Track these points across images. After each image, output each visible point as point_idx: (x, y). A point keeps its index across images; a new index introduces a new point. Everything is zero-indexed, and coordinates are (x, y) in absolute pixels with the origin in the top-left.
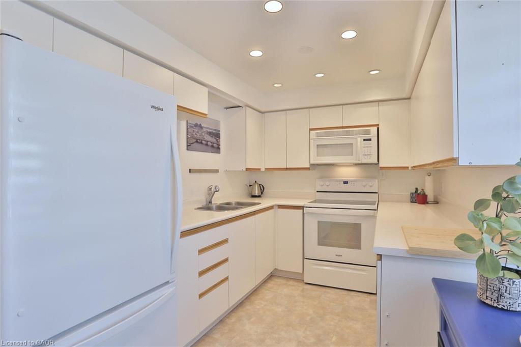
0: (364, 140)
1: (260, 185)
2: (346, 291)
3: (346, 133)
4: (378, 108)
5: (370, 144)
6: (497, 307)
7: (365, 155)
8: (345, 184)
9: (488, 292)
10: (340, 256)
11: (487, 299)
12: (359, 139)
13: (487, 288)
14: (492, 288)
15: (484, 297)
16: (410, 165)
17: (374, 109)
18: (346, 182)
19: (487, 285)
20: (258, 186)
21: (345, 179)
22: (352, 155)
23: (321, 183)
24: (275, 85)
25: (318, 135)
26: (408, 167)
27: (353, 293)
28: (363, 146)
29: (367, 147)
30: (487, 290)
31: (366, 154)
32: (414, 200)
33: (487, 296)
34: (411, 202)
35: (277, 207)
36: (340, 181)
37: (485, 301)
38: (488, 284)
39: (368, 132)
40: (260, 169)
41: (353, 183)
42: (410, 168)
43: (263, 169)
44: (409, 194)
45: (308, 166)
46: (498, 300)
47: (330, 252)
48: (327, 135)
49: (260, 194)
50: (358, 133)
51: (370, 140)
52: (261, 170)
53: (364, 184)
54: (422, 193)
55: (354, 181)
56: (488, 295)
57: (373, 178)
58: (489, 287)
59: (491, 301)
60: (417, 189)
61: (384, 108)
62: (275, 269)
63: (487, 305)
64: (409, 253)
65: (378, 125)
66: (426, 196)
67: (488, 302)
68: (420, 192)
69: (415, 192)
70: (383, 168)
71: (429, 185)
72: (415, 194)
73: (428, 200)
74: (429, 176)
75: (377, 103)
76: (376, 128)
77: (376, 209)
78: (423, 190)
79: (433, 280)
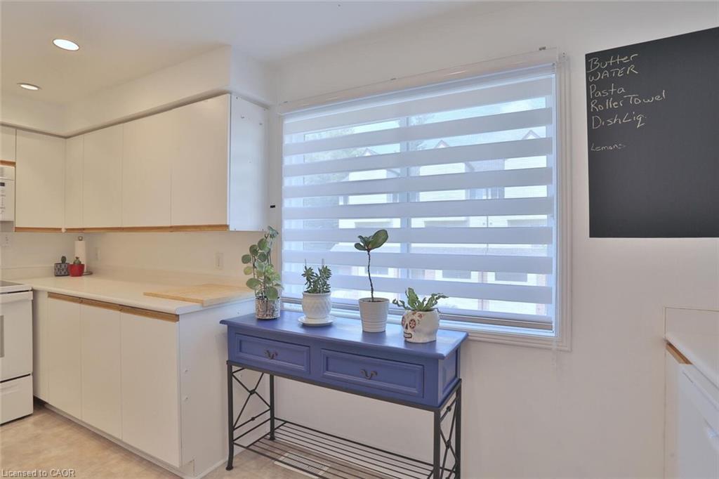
4: (15, 137)
5: (2, 191)
6: (272, 319)
11: (267, 316)
16: (64, 227)
26: (60, 229)
30: (267, 311)
32: (63, 273)
34: (57, 276)
39: (1, 172)
42: (63, 231)
44: (53, 265)
46: (272, 314)
51: (3, 185)
54: (76, 262)
59: (269, 316)
60: (64, 259)
61: (23, 139)
63: (267, 320)
64: (203, 306)
65: (13, 164)
66: (83, 265)
67: (267, 318)
68: (70, 261)
69: (61, 262)
70: (18, 229)
71: (80, 252)
72: (63, 266)
73: (85, 270)
74: (81, 240)
75: (14, 130)
76: (12, 168)
77: (31, 289)
78: (77, 258)
79: (222, 322)
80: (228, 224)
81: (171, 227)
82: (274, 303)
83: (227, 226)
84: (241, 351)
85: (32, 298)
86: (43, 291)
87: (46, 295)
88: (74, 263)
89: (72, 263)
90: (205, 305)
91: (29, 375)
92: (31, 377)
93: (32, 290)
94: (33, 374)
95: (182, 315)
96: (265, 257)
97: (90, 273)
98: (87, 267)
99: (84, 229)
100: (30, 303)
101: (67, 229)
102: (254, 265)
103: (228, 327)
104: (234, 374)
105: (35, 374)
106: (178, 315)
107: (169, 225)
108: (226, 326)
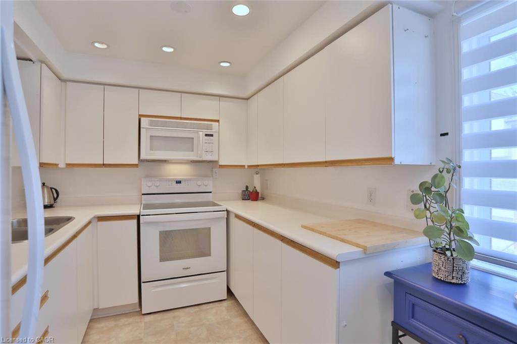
0: (206, 135)
1: (51, 188)
2: (196, 307)
3: (186, 126)
4: (218, 102)
5: (212, 140)
6: (461, 284)
7: (207, 152)
8: (179, 184)
9: (454, 272)
10: (188, 268)
11: (453, 279)
12: (201, 133)
13: (453, 270)
14: (457, 268)
15: (450, 278)
16: (246, 163)
17: (214, 103)
18: (179, 182)
19: (453, 267)
20: (48, 191)
21: (179, 178)
22: (193, 151)
23: (150, 184)
24: (96, 45)
25: (151, 124)
26: (244, 166)
27: (204, 307)
28: (204, 142)
29: (209, 143)
30: (453, 272)
31: (207, 150)
32: (246, 198)
33: (453, 277)
34: (243, 199)
35: (96, 220)
36: (171, 180)
37: (451, 281)
38: (455, 266)
39: (210, 128)
40: (57, 165)
41: (186, 182)
42: (246, 167)
43: (62, 165)
44: (241, 192)
45: (136, 162)
46: (461, 277)
47: (175, 267)
48: (164, 125)
49: (52, 202)
50: (200, 127)
51: (212, 135)
52: (60, 166)
53: (199, 183)
54: (254, 190)
55: (188, 180)
56: (454, 275)
57: (205, 176)
58: (455, 268)
59: (457, 279)
60: (247, 187)
61: (225, 104)
62: (94, 309)
63: (454, 284)
64: (365, 253)
65: (218, 121)
66: (258, 193)
67: (454, 281)
68: (251, 189)
69: (245, 190)
70: (221, 166)
71: (257, 184)
72: (246, 192)
73: (260, 196)
74: (257, 174)
75: (218, 97)
76: (217, 123)
77: (225, 210)
78: (255, 187)
79: (387, 274)
80: (393, 156)
81: (326, 162)
82: (464, 262)
83: (391, 159)
84: (413, 317)
85: (226, 217)
86: (233, 212)
87: (234, 215)
88: (253, 191)
89: (251, 191)
90: (368, 252)
91: (225, 271)
92: (225, 272)
93: (227, 210)
94: (227, 270)
95: (342, 262)
96: (442, 198)
97: (263, 199)
98: (261, 194)
99: (258, 166)
100: (225, 221)
101: (248, 166)
102: (425, 206)
103: (395, 281)
104: (400, 339)
105: (228, 271)
106: (339, 262)
107: (324, 160)
108: (392, 280)
